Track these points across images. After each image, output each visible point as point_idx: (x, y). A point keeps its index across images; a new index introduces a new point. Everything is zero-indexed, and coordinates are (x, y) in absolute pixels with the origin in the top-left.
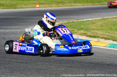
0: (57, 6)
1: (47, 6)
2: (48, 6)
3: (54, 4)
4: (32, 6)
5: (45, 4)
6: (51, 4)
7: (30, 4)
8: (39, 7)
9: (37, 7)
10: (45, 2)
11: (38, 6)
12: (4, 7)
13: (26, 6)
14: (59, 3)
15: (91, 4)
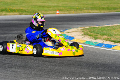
0: (76, 12)
1: (66, 12)
2: (68, 12)
3: (72, 10)
4: (53, 13)
5: (64, 10)
6: (70, 10)
7: (51, 10)
8: (58, 14)
9: (57, 14)
10: (63, 9)
11: (58, 12)
12: (27, 13)
13: (46, 12)
14: (77, 9)
15: (108, 11)
